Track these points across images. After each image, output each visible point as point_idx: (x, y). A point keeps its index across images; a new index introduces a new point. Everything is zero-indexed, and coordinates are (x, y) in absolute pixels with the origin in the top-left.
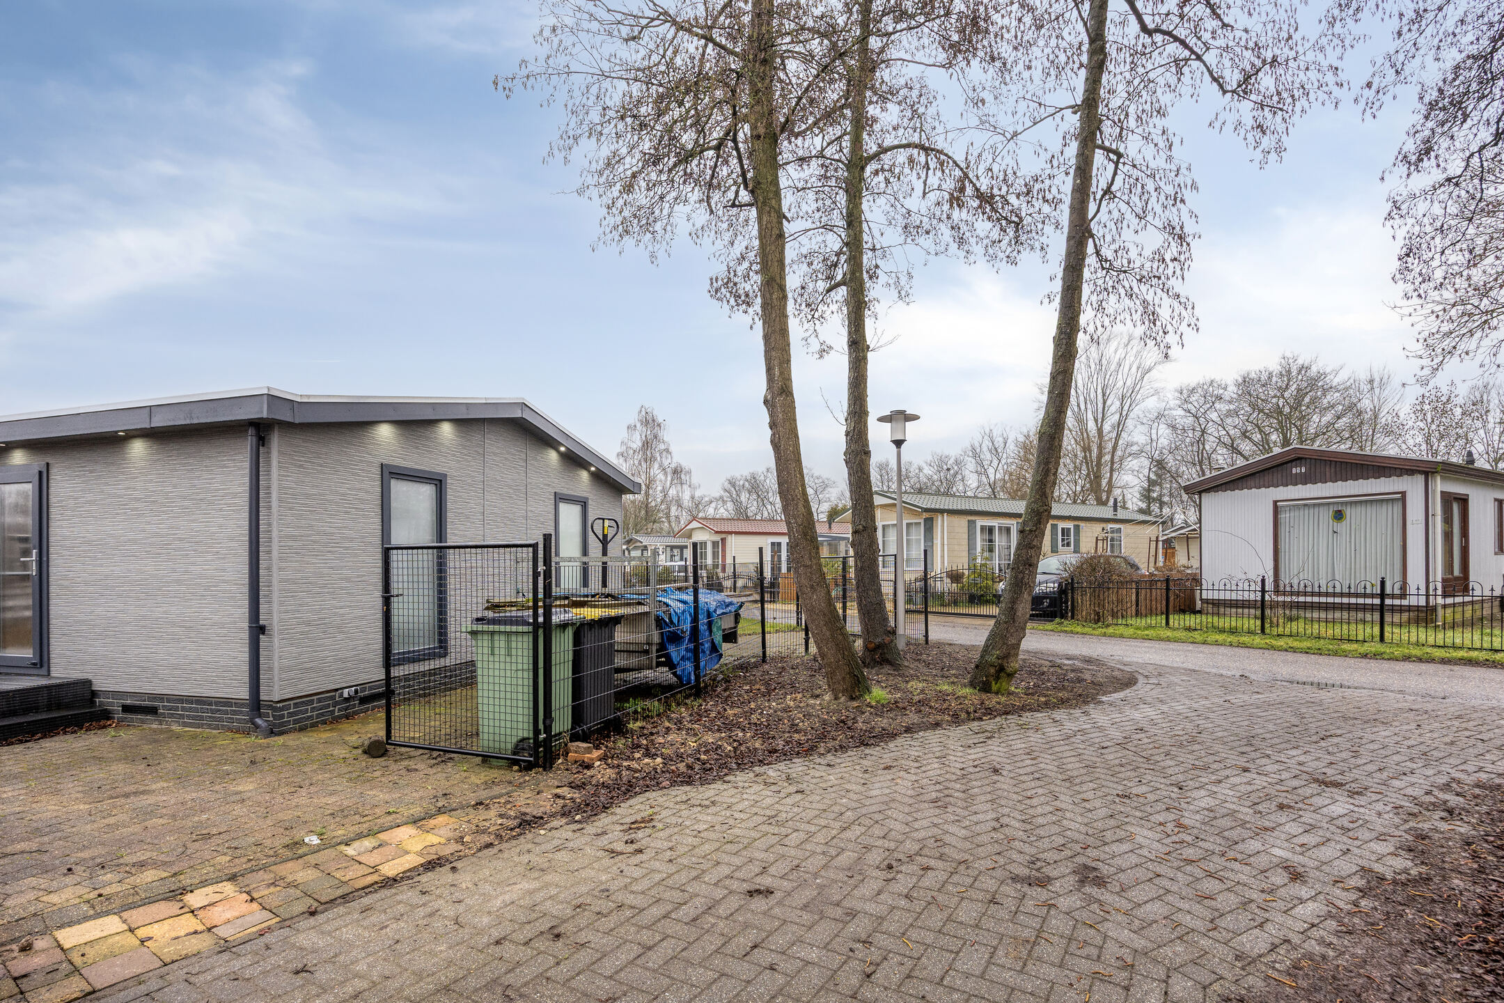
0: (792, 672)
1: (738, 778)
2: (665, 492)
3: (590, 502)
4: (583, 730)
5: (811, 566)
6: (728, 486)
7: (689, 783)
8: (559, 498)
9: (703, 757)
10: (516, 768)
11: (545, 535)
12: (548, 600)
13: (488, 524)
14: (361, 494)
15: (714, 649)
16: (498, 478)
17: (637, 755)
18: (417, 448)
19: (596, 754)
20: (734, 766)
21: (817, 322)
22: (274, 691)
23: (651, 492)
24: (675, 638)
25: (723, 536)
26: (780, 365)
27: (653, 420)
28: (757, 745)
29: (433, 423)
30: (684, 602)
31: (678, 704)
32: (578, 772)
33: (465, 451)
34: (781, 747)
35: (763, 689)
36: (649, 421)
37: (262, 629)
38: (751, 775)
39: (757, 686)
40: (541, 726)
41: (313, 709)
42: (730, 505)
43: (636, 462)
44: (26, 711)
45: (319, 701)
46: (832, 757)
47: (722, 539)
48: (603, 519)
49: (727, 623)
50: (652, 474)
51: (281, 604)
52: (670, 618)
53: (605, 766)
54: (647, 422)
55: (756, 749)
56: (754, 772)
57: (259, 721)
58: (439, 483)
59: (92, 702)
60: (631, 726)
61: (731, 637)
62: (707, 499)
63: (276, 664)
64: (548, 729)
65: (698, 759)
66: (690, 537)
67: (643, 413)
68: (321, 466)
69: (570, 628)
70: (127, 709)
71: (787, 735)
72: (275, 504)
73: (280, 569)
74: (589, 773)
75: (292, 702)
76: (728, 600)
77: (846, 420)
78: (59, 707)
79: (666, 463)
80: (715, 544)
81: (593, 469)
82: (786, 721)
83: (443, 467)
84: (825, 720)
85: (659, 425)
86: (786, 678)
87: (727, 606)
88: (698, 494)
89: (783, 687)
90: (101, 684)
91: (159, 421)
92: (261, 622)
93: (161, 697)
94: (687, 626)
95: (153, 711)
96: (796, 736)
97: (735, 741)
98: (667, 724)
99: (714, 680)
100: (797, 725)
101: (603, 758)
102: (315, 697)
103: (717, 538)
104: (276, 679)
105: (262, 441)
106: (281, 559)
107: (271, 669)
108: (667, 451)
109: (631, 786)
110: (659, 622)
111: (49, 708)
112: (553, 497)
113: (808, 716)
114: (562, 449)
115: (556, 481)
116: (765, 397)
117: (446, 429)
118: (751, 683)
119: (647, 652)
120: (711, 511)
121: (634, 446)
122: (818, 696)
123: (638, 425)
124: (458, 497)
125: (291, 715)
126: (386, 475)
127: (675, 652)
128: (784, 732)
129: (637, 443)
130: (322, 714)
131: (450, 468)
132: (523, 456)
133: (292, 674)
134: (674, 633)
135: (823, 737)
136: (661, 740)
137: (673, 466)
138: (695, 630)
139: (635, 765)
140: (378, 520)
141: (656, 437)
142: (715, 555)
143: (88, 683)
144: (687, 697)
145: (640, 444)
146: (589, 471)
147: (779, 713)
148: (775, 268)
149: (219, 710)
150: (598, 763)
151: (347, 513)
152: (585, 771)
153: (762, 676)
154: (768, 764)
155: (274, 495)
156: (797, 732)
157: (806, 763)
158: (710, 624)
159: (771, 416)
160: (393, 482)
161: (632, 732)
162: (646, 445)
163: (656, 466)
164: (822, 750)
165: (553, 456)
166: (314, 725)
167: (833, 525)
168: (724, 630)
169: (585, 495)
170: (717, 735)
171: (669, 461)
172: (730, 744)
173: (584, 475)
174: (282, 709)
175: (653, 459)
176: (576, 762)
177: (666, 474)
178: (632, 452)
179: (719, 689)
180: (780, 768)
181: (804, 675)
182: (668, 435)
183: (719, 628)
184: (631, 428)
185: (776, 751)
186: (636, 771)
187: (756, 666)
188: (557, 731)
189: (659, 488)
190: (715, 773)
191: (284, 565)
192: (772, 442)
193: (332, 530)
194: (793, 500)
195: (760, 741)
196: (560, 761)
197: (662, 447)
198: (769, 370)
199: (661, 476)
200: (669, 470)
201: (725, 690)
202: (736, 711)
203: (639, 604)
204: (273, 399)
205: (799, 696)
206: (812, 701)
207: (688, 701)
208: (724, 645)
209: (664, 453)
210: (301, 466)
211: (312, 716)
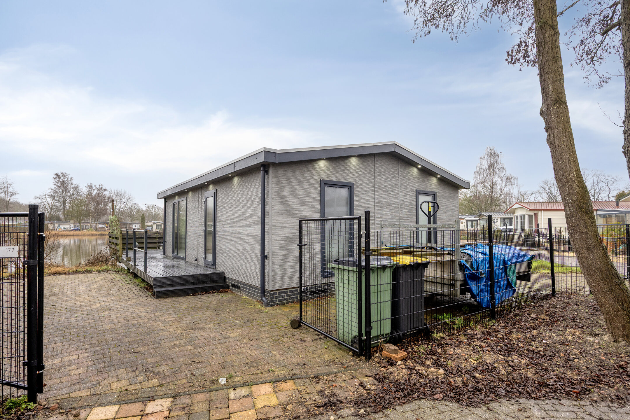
0: (575, 307)
1: (503, 408)
2: (502, 190)
3: (438, 194)
4: (399, 335)
5: (587, 233)
6: (543, 185)
7: (458, 401)
8: (419, 193)
9: (477, 375)
10: (351, 353)
11: (365, 212)
12: (367, 252)
13: (377, 207)
14: (311, 195)
15: (509, 285)
16: (382, 184)
17: (428, 362)
18: (338, 171)
19: (402, 354)
20: (503, 392)
21: (596, 63)
22: (270, 286)
23: (494, 190)
24: (475, 278)
25: (536, 212)
26: (554, 83)
27: (495, 153)
28: (530, 374)
29: (347, 158)
30: (485, 254)
31: (477, 322)
32: (384, 367)
33: (364, 171)
34: (551, 382)
35: (547, 319)
36: (492, 154)
37: (266, 257)
38: (516, 407)
39: (543, 317)
40: (363, 331)
41: (287, 296)
42: (545, 196)
43: (485, 176)
44: (204, 282)
45: (290, 291)
46: (606, 409)
47: (535, 214)
48: (428, 202)
49: (522, 268)
50: (494, 181)
51: (273, 246)
52: (472, 265)
53: (403, 366)
54: (491, 154)
55: (527, 379)
56: (519, 404)
57: (264, 299)
58: (350, 187)
59: (225, 281)
60: (435, 335)
61: (525, 277)
62: (529, 192)
63: (270, 274)
64: (368, 334)
65: (474, 377)
66: (514, 213)
67: (489, 150)
68: (291, 182)
69: (389, 270)
70: (233, 285)
71: (560, 369)
72: (270, 200)
73: (272, 230)
74: (391, 369)
75: (278, 292)
76: (521, 253)
77: (624, 122)
78: (214, 282)
79: (502, 175)
80: (530, 217)
81: (439, 176)
82: (562, 355)
83: (352, 180)
84: (602, 361)
85: (498, 155)
86: (569, 312)
87: (521, 257)
88: (523, 190)
89: (565, 320)
90: (227, 275)
91: (238, 168)
92: (266, 254)
93: (240, 282)
94: (485, 269)
95: (238, 287)
96: (569, 374)
97: (510, 366)
98: (462, 338)
99: (510, 306)
100: (573, 361)
101: (404, 360)
102: (288, 290)
103: (532, 213)
104: (270, 280)
105: (266, 172)
106: (273, 225)
107: (269, 276)
108: (503, 168)
109: (412, 391)
110: (462, 267)
111: (211, 282)
112: (414, 192)
113: (584, 353)
114: (419, 166)
115: (417, 184)
116: (541, 110)
117: (354, 161)
118: (538, 313)
119: (453, 285)
120: (532, 199)
121: (484, 167)
122: (597, 335)
123: (486, 157)
124: (360, 194)
125: (277, 297)
126: (323, 184)
127: (475, 287)
128: (558, 366)
129: (485, 165)
130: (292, 298)
131: (356, 180)
132: (397, 172)
133: (277, 278)
134: (473, 274)
135: (597, 380)
136: (451, 351)
137: (507, 176)
138: (491, 273)
139: (422, 370)
140: (319, 207)
141: (496, 161)
142: (530, 223)
143: (223, 273)
144: (484, 317)
145: (487, 166)
146: (436, 177)
147: (557, 345)
148: (547, 16)
149: (255, 291)
150: (399, 363)
151: (304, 203)
152: (389, 367)
153: (548, 308)
154: (535, 399)
155: (270, 196)
156: (571, 368)
157: (576, 409)
158: (505, 270)
159: (546, 122)
160: (326, 188)
161: (433, 340)
162: (491, 166)
163: (496, 176)
164: (595, 396)
165: (414, 171)
166: (287, 303)
167: (620, 204)
168: (518, 273)
169: (434, 190)
170: (495, 357)
171: (504, 173)
172: (505, 368)
173: (434, 180)
174: (273, 294)
175: (494, 173)
176: (387, 358)
177: (502, 180)
178: (482, 170)
179: (512, 314)
180: (547, 407)
181: (585, 313)
182: (503, 160)
183: (514, 272)
184: (483, 158)
185: (546, 385)
186: (421, 376)
187: (546, 298)
188: (376, 335)
189: (499, 188)
190: (483, 397)
191: (274, 228)
192: (548, 141)
193: (296, 212)
194: (568, 182)
195: (533, 370)
196: (377, 355)
197: (500, 166)
198: (544, 89)
199: (500, 182)
200: (504, 178)
201: (516, 315)
202: (520, 335)
203: (449, 254)
204: (267, 153)
205: (578, 332)
206: (590, 339)
207: (485, 321)
208: (518, 282)
209: (501, 170)
210: (282, 183)
211: (287, 299)
